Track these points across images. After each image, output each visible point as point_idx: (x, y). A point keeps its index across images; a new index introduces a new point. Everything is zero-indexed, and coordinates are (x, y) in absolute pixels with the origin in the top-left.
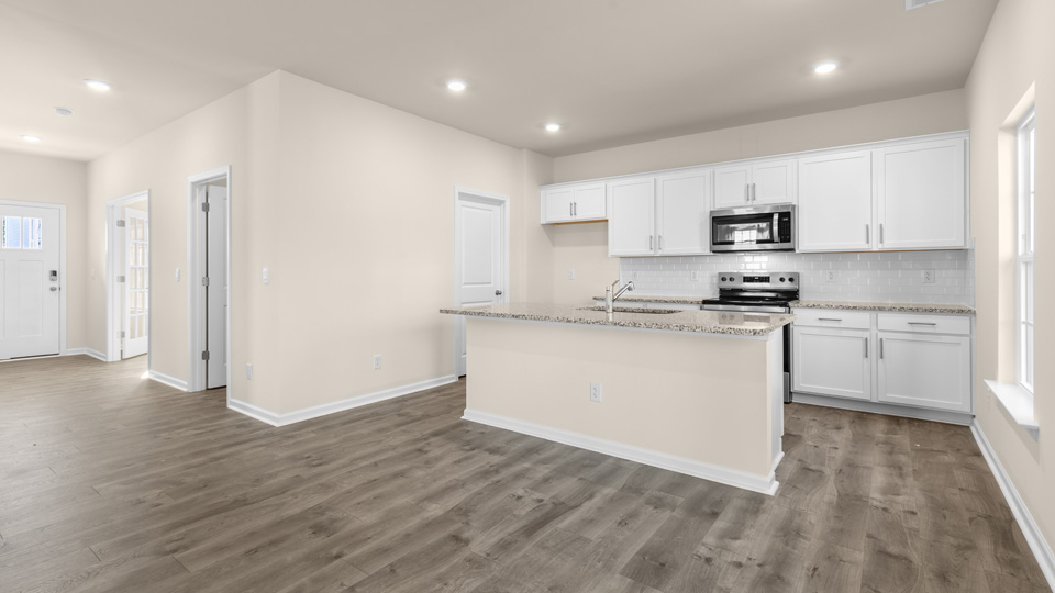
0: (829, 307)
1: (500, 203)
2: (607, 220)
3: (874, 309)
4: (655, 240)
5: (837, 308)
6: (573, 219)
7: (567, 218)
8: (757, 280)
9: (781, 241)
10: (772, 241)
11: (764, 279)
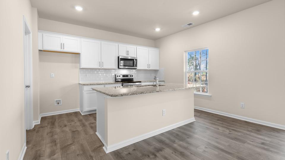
2: (80, 54)
4: (101, 63)
6: (62, 50)
8: (125, 76)
9: (135, 66)
10: (134, 66)
11: (127, 76)
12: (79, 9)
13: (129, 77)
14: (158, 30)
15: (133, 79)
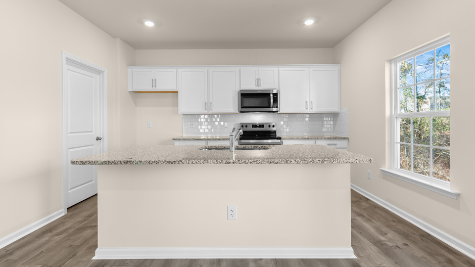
0: (298, 139)
1: (99, 72)
2: (177, 92)
3: (315, 139)
4: (208, 105)
5: (301, 139)
6: (154, 89)
7: (149, 88)
8: (258, 127)
9: (273, 107)
10: (270, 107)
11: (262, 126)
12: (149, 24)
13: (266, 128)
14: (309, 22)
15: (275, 132)
